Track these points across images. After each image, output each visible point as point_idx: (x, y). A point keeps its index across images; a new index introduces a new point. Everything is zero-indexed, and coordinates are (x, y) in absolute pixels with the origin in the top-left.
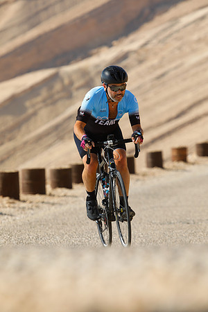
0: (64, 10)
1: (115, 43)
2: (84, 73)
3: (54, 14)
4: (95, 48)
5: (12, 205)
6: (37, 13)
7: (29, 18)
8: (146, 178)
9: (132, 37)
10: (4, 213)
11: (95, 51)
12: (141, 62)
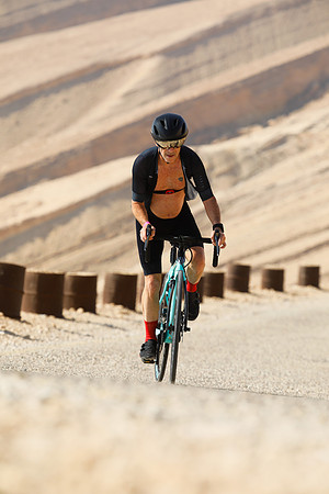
0: (212, 74)
1: (271, 122)
2: (229, 156)
3: (199, 78)
4: (246, 126)
5: (125, 316)
6: (177, 75)
7: (167, 80)
8: (296, 298)
9: (293, 117)
10: (115, 325)
11: (245, 130)
12: (302, 149)
